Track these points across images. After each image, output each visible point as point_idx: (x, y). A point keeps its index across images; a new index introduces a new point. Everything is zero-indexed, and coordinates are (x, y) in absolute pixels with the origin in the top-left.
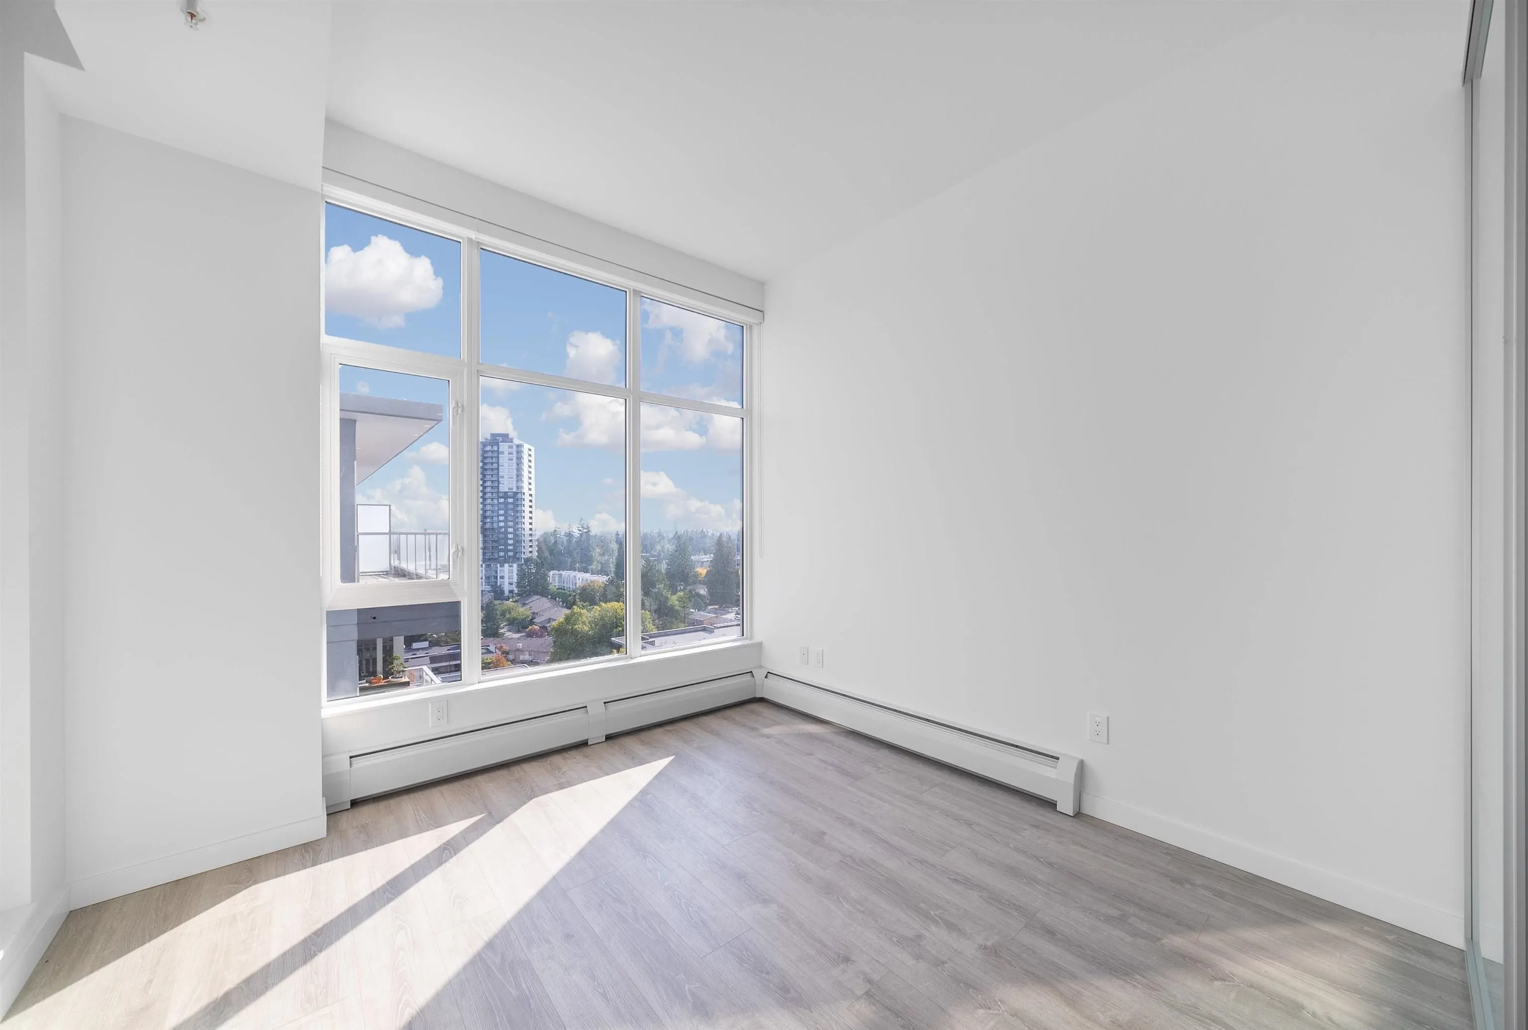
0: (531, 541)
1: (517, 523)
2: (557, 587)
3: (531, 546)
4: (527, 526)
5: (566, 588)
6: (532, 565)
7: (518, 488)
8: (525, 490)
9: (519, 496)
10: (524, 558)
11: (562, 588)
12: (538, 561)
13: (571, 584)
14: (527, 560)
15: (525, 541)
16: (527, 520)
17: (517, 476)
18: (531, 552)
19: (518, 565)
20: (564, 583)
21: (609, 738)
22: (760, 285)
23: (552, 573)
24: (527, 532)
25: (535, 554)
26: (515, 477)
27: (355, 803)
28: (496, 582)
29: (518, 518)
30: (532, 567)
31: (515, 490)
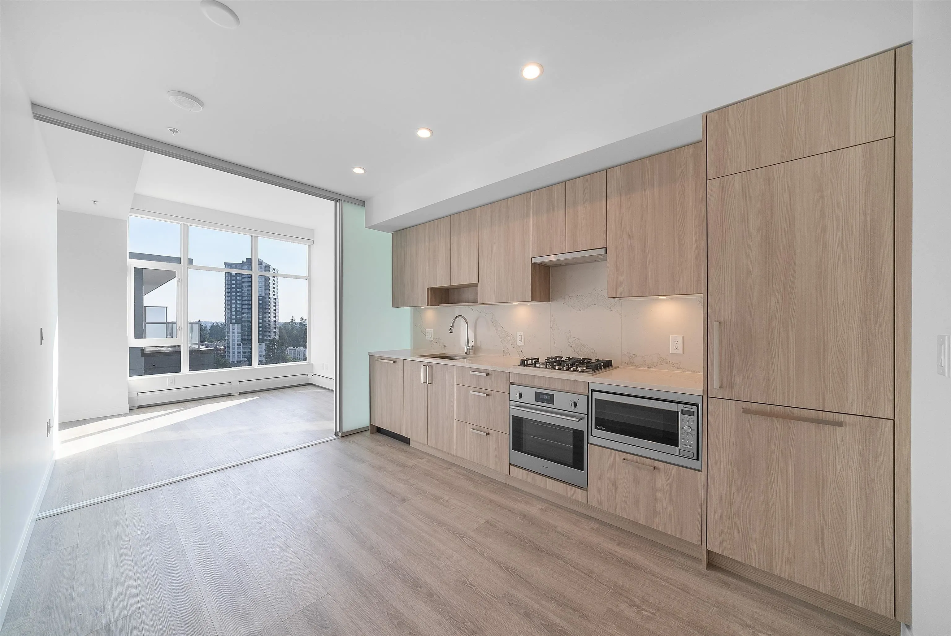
0: (275, 328)
1: (265, 317)
2: (292, 358)
3: (275, 332)
4: (272, 319)
5: (298, 358)
6: (276, 344)
7: (265, 294)
8: (271, 296)
9: (267, 299)
10: (270, 339)
11: (296, 358)
12: (280, 341)
13: (302, 356)
14: (272, 340)
15: (271, 329)
16: (272, 315)
17: (265, 286)
18: (275, 335)
19: (266, 344)
20: (297, 355)
21: (240, 394)
22: (312, 231)
23: (289, 348)
24: (272, 323)
25: (278, 337)
26: (264, 287)
27: (139, 407)
28: (250, 355)
29: (266, 314)
30: (275, 345)
31: (263, 295)
